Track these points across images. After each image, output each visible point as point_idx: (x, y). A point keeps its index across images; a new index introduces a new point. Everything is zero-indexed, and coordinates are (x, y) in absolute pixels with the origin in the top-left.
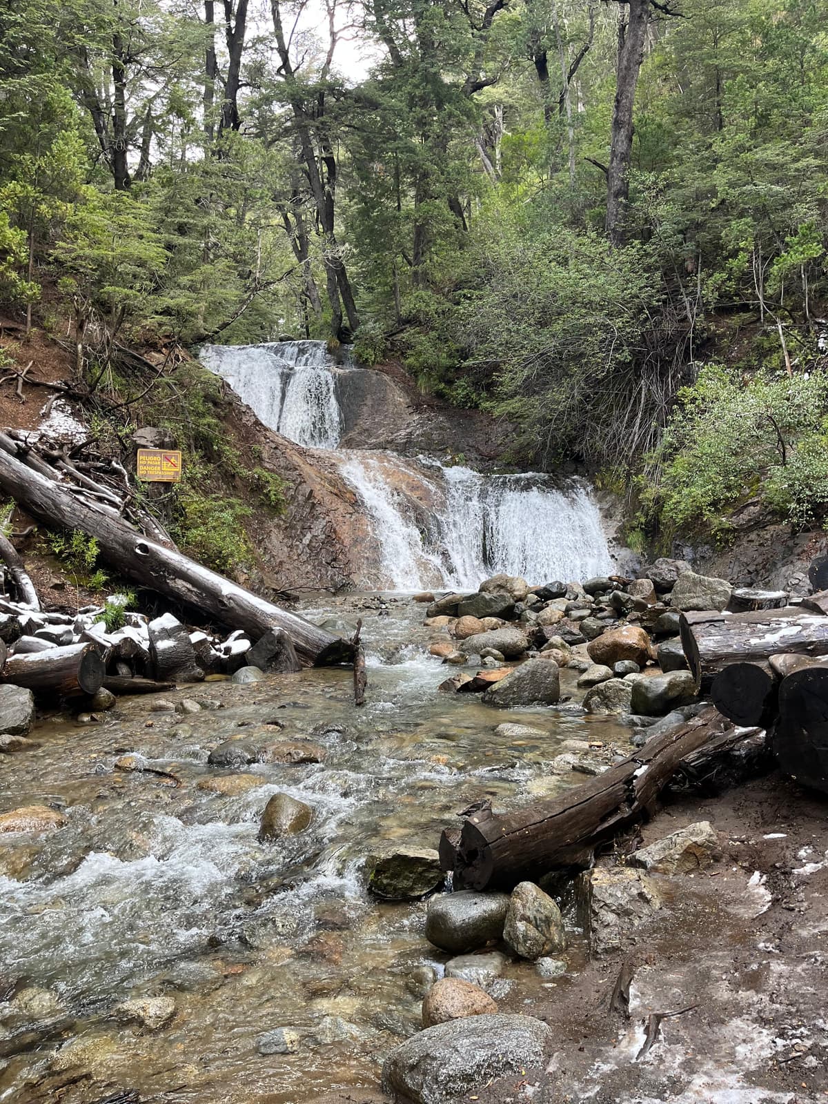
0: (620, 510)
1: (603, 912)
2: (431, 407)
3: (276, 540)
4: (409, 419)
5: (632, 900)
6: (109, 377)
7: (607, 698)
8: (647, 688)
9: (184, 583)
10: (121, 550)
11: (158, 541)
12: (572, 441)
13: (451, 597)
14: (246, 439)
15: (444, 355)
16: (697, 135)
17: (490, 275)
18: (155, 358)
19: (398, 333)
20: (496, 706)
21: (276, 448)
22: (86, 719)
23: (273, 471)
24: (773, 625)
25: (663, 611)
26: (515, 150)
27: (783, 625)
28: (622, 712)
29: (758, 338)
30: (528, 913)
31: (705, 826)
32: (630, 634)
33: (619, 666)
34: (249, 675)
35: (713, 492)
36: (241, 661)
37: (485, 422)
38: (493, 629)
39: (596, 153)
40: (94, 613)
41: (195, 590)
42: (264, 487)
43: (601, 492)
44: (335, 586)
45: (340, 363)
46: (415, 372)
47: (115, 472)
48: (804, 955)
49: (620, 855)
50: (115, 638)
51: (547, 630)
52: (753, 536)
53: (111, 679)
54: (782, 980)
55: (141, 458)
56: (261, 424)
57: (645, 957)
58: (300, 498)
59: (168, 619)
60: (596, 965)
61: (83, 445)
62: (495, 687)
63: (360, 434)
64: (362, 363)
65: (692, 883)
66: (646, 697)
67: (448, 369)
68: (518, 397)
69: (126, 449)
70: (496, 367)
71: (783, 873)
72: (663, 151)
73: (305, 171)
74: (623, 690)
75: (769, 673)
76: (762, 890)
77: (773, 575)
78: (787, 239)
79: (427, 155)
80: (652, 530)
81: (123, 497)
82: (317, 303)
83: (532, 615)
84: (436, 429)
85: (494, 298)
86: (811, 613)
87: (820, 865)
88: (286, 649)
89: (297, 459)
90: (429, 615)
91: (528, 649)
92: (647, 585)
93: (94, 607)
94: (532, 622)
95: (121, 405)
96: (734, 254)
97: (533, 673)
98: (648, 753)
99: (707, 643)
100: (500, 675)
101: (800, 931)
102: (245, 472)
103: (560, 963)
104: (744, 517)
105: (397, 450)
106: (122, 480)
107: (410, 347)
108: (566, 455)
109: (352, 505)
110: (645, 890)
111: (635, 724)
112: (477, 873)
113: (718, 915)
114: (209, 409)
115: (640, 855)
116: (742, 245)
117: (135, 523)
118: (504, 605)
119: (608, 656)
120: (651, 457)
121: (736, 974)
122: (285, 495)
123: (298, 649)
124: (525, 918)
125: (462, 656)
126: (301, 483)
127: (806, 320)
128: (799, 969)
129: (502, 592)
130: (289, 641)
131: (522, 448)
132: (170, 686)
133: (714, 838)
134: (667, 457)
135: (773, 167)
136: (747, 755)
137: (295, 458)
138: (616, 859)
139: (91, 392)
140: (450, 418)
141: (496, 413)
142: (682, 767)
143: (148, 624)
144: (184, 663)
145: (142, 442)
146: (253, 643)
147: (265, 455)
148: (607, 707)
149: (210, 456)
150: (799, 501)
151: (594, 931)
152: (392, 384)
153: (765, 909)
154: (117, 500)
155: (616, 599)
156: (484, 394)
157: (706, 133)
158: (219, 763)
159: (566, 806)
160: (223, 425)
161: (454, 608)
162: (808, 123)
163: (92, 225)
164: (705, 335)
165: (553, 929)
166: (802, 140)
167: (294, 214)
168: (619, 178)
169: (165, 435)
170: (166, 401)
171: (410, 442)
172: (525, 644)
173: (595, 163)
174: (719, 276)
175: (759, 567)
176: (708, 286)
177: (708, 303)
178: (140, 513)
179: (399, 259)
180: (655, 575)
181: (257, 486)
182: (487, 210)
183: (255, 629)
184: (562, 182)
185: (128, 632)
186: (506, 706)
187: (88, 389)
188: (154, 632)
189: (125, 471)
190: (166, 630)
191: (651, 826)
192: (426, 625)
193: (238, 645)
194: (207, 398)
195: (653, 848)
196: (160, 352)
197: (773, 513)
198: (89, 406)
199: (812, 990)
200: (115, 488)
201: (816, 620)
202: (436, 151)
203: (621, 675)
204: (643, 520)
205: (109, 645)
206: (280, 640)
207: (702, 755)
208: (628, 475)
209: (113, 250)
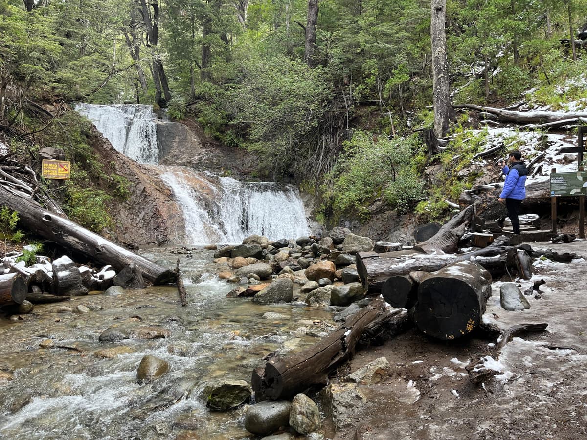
0: (312, 202)
1: (338, 406)
2: (212, 145)
3: (124, 215)
4: (200, 151)
5: (353, 399)
6: (21, 117)
7: (317, 297)
8: (339, 292)
9: (74, 238)
10: (33, 218)
11: (56, 214)
12: (288, 166)
13: (226, 247)
14: (105, 157)
15: (219, 117)
16: (350, 16)
17: (244, 76)
18: (49, 108)
19: (193, 104)
20: (260, 304)
21: (124, 163)
22: (16, 318)
23: (122, 176)
24: (402, 259)
25: (339, 253)
26: (256, 13)
27: (407, 258)
28: (326, 304)
29: (379, 118)
30: (303, 410)
31: (383, 359)
32: (326, 265)
33: (322, 281)
34: (115, 291)
35: (359, 194)
36: (110, 283)
37: (242, 154)
38: (252, 264)
39: (299, 19)
40: (16, 256)
41: (81, 242)
42: (116, 185)
43: (303, 193)
44: (158, 241)
45: (160, 118)
46: (203, 126)
47: (28, 172)
48: (445, 420)
49: (341, 377)
50: (32, 271)
51: (282, 264)
52: (378, 216)
53: (30, 295)
54: (437, 433)
55: (44, 165)
56: (115, 150)
57: (365, 427)
58: (138, 191)
59: (65, 259)
60: (340, 434)
61: (6, 157)
62: (259, 294)
63: (172, 157)
64: (172, 118)
65: (379, 388)
66: (339, 296)
67: (221, 125)
68: (260, 142)
69: (34, 159)
70: (248, 125)
71: (424, 380)
72: (332, 22)
73: (140, 11)
74: (326, 293)
75: (410, 281)
76: (415, 389)
77: (390, 236)
78: (393, 71)
79: (210, 10)
80: (329, 213)
81: (34, 187)
82: (144, 85)
83: (272, 256)
84: (215, 157)
85: (247, 89)
86: (419, 253)
87: (441, 375)
88: (137, 276)
89: (136, 170)
90: (216, 256)
91: (272, 274)
92: (329, 241)
93: (15, 252)
94: (272, 260)
95: (29, 134)
96: (368, 76)
97: (279, 285)
98: (350, 324)
99: (371, 267)
100: (262, 288)
101: (439, 408)
102: (106, 176)
103: (321, 435)
104: (374, 207)
105: (193, 167)
106: (32, 177)
107: (200, 111)
108: (285, 174)
109: (169, 196)
110: (358, 394)
111: (333, 310)
112: (274, 391)
113: (396, 404)
114: (84, 139)
115: (352, 376)
116: (372, 72)
117: (42, 203)
118: (256, 251)
119: (315, 276)
120: (328, 176)
121: (413, 432)
122: (129, 190)
123: (144, 276)
124: (301, 413)
125: (238, 278)
126: (138, 183)
127: (401, 111)
128: (444, 427)
129: (255, 244)
130: (139, 271)
131: (262, 169)
132: (67, 298)
133: (389, 365)
134: (336, 176)
135: (386, 35)
136: (397, 323)
137: (135, 169)
138: (339, 379)
139: (10, 125)
140: (223, 151)
141: (249, 149)
142: (366, 331)
143: (51, 262)
144: (75, 285)
145: (45, 155)
146: (117, 273)
147: (117, 167)
148: (318, 302)
149: (85, 166)
150: (402, 199)
151: (335, 417)
152: (190, 131)
153: (418, 398)
154: (30, 189)
155: (314, 248)
156: (241, 140)
157: (354, 15)
158: (106, 340)
159: (316, 353)
160: (92, 149)
161: (229, 253)
162: (402, 15)
163: (15, 29)
164: (354, 116)
165: (316, 417)
166: (400, 23)
167: (132, 34)
168: (311, 33)
169: (60, 152)
170: (57, 133)
171: (201, 163)
172: (271, 271)
173: (300, 24)
174: (362, 86)
175: (383, 232)
176: (356, 91)
177: (356, 100)
178: (44, 197)
179: (194, 64)
180: (333, 235)
181: (112, 184)
182: (241, 43)
183: (118, 265)
184: (281, 32)
185: (39, 267)
186: (265, 304)
187: (8, 123)
188: (56, 266)
189: (34, 173)
190: (64, 265)
191: (353, 361)
192: (215, 262)
193: (108, 274)
194: (82, 133)
195: (358, 372)
196: (52, 104)
197: (388, 205)
198: (9, 133)
199: (453, 437)
200: (28, 182)
201: (422, 256)
202: (216, 8)
203: (323, 286)
204: (324, 208)
205: (29, 274)
206: (134, 271)
207: (376, 324)
208: (317, 185)
209: (27, 43)
